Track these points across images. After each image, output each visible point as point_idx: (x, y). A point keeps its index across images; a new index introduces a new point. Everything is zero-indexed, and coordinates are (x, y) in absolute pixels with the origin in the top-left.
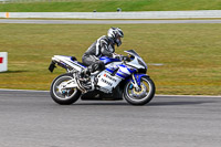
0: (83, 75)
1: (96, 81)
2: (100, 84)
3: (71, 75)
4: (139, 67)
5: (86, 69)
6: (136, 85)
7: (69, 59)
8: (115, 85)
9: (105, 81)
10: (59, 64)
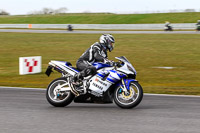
0: (76, 79)
1: (88, 86)
2: (92, 87)
3: (65, 79)
4: (129, 72)
5: (79, 74)
6: (125, 90)
7: (64, 64)
8: (105, 89)
9: (96, 85)
10: (55, 69)
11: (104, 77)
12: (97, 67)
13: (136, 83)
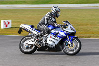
0: (37, 37)
1: (46, 40)
2: (48, 42)
3: (31, 36)
4: (72, 31)
6: (70, 43)
8: (57, 43)
9: (51, 41)
10: (24, 29)
11: (56, 35)
12: (50, 28)
13: (76, 38)
